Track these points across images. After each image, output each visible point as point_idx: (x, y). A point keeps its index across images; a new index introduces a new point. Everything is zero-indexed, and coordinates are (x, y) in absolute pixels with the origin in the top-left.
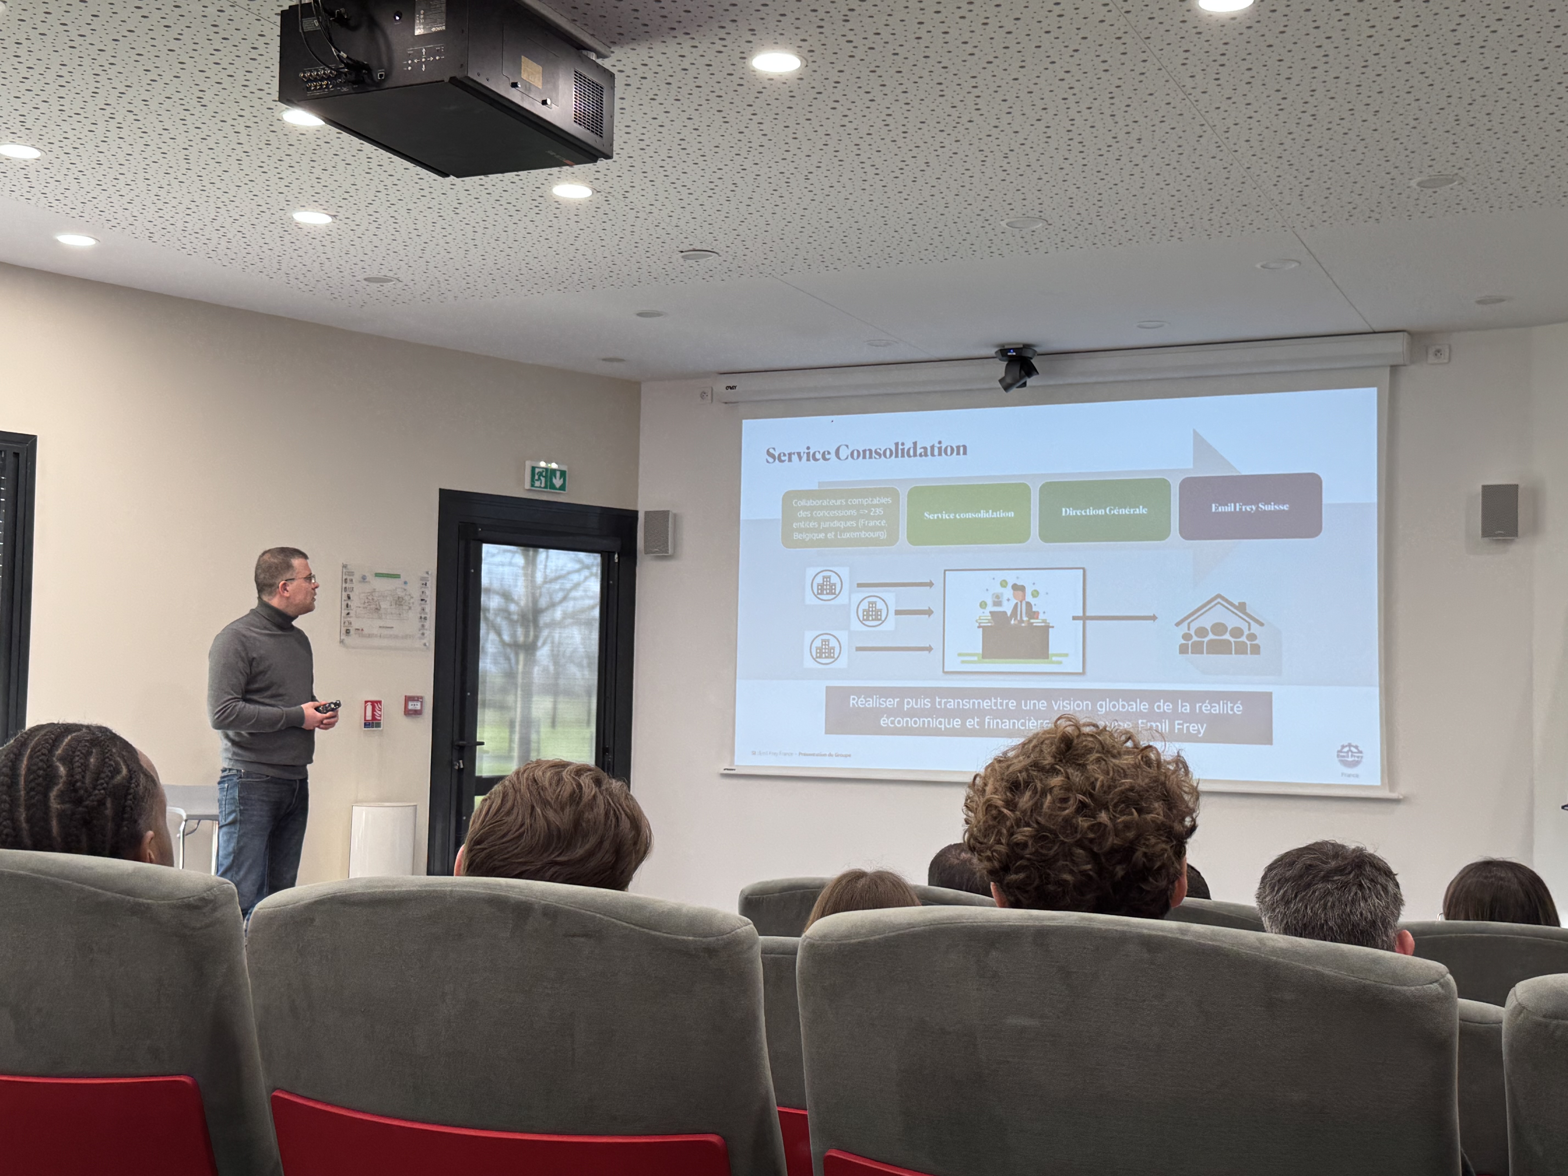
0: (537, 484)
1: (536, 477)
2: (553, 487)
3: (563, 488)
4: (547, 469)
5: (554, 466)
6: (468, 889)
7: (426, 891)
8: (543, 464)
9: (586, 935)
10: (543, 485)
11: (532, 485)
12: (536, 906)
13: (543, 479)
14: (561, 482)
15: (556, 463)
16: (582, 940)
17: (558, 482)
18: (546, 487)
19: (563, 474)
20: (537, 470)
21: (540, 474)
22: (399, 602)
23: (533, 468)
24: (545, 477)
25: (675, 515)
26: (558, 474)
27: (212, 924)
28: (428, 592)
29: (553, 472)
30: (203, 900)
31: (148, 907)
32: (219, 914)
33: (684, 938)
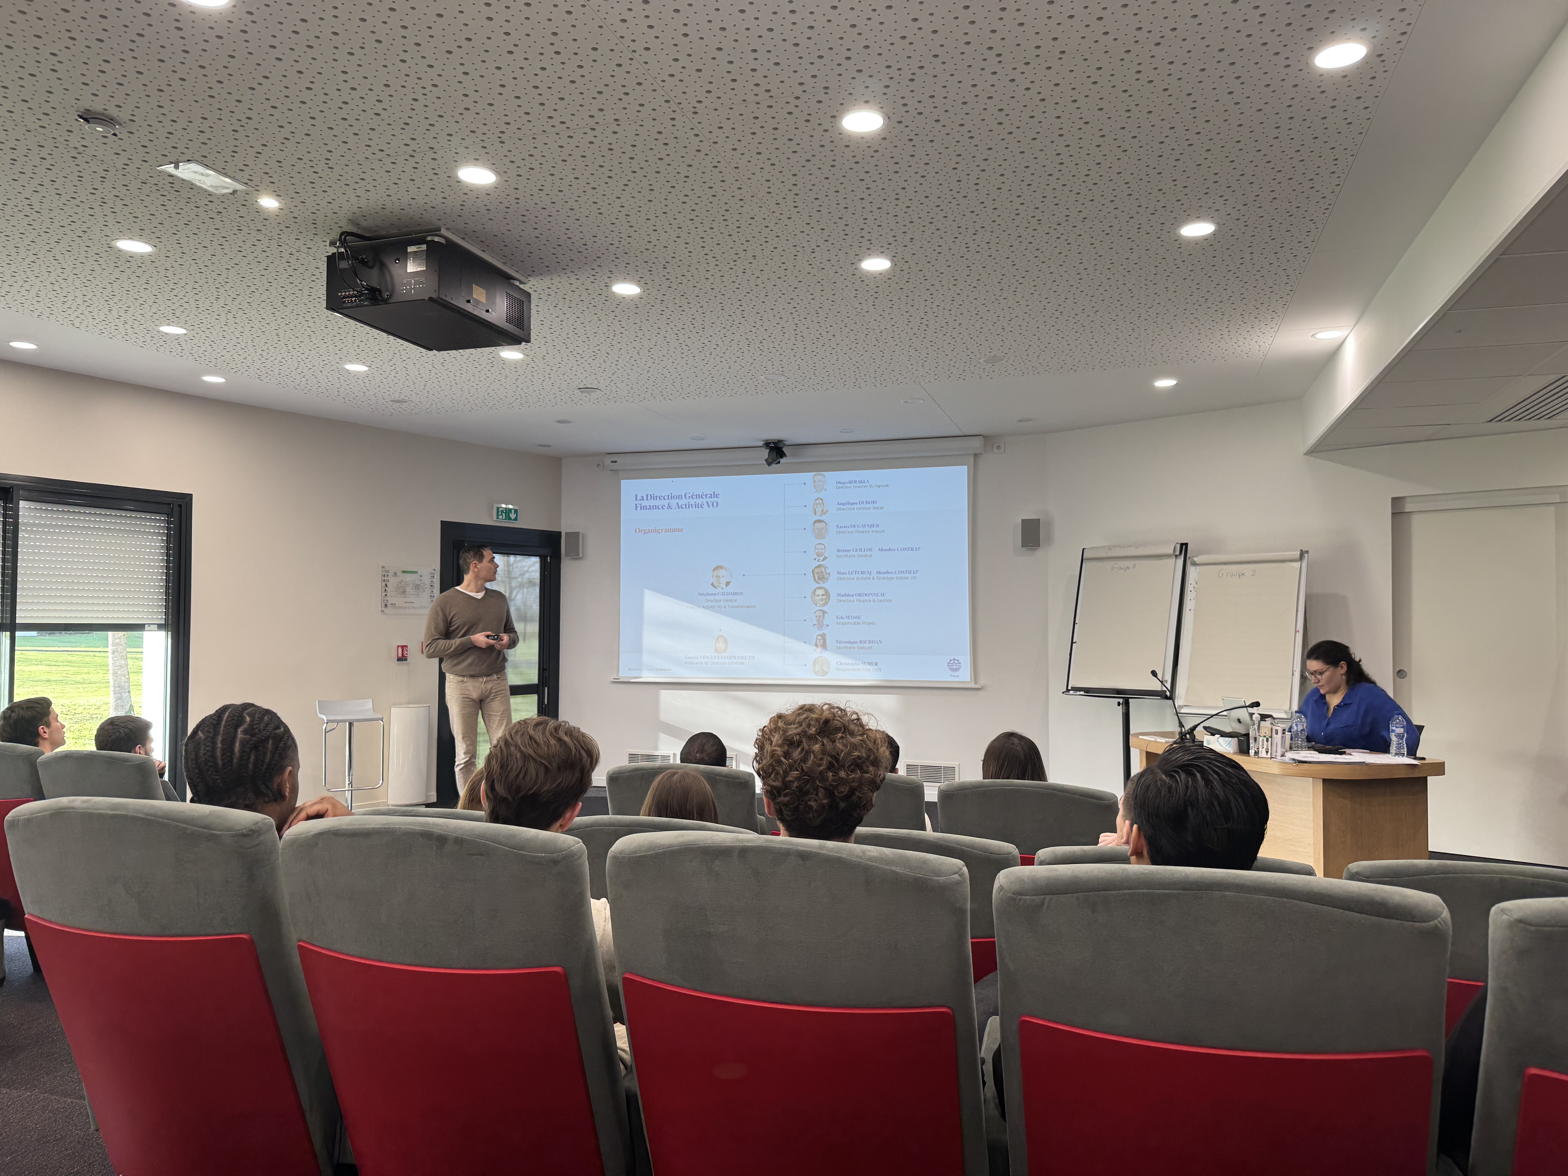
0: (500, 517)
1: (500, 513)
2: (510, 519)
3: (516, 519)
4: (506, 508)
5: (510, 507)
8: (504, 506)
10: (504, 518)
11: (498, 518)
12: (450, 839)
13: (504, 514)
14: (515, 516)
15: (512, 505)
16: (479, 857)
17: (513, 516)
19: (516, 511)
20: (500, 509)
21: (502, 511)
22: (417, 587)
23: (498, 508)
24: (506, 513)
25: (583, 534)
26: (513, 511)
27: (258, 845)
28: (435, 581)
29: (510, 510)
30: (252, 830)
31: (217, 836)
32: (262, 838)
33: (539, 854)
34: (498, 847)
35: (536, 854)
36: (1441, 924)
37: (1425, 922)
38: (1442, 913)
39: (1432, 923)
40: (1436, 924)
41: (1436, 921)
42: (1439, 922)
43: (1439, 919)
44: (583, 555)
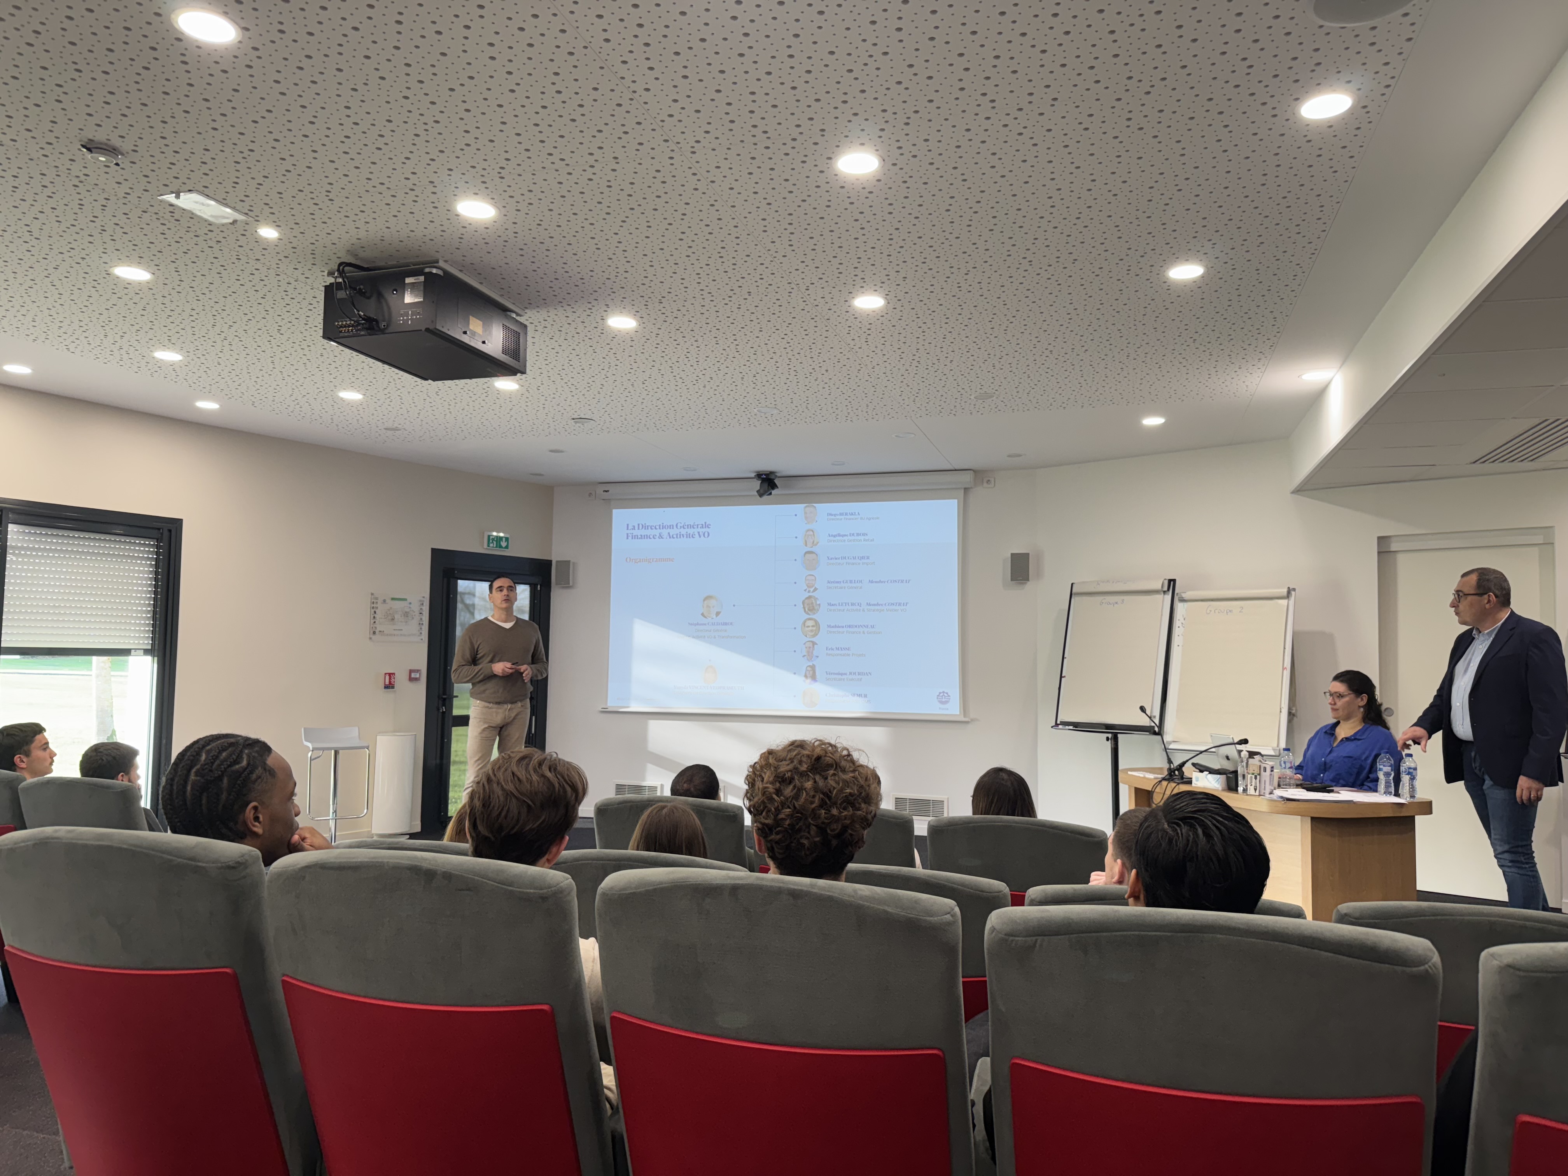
0: (491, 545)
1: (491, 541)
2: (501, 547)
3: (507, 547)
4: (497, 537)
5: (502, 535)
7: (373, 862)
8: (495, 534)
9: (469, 890)
10: (495, 546)
11: (488, 546)
12: (438, 872)
13: (495, 542)
14: (506, 544)
15: (503, 533)
16: (467, 892)
17: (504, 544)
19: (507, 539)
20: (491, 537)
21: (493, 539)
22: (408, 614)
23: (489, 536)
24: (496, 541)
25: (574, 563)
26: (504, 539)
27: (244, 877)
28: (425, 608)
29: (501, 538)
30: (238, 863)
31: (203, 868)
32: (248, 871)
33: (528, 891)
34: (487, 884)
35: (525, 890)
36: (1432, 969)
37: (1415, 967)
38: (1432, 958)
39: (1422, 968)
40: (1427, 971)
41: (1426, 966)
42: (1430, 967)
43: (1430, 964)
44: (573, 583)
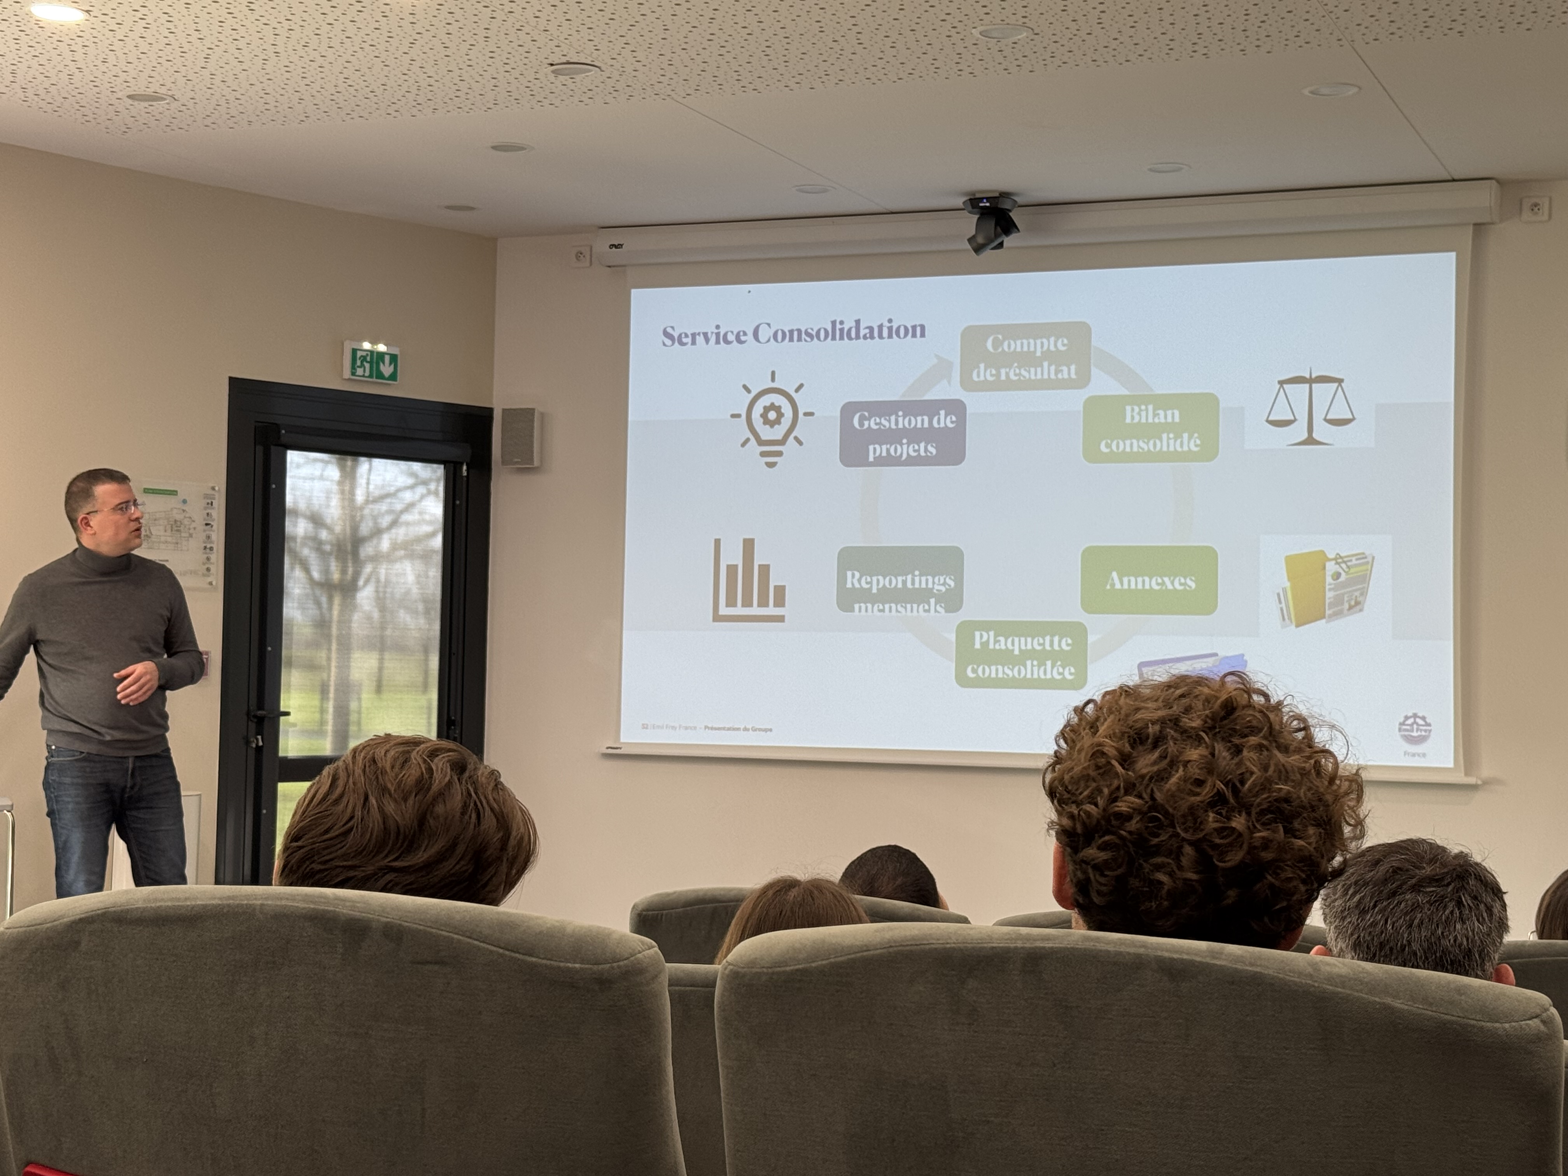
0: (360, 371)
1: (359, 363)
2: (380, 375)
3: (393, 377)
4: (372, 352)
5: (382, 348)
6: (284, 903)
7: (229, 905)
8: (367, 346)
9: (441, 962)
10: (367, 374)
11: (353, 374)
12: (374, 925)
13: (367, 365)
14: (392, 369)
15: (385, 345)
16: (436, 967)
17: (387, 369)
18: (371, 376)
19: (394, 358)
20: (359, 354)
21: (364, 358)
22: (175, 526)
23: (354, 351)
24: (371, 362)
25: (542, 415)
26: (387, 358)
28: (214, 513)
29: (381, 355)
33: (570, 965)
35: (562, 964)
44: (542, 460)
